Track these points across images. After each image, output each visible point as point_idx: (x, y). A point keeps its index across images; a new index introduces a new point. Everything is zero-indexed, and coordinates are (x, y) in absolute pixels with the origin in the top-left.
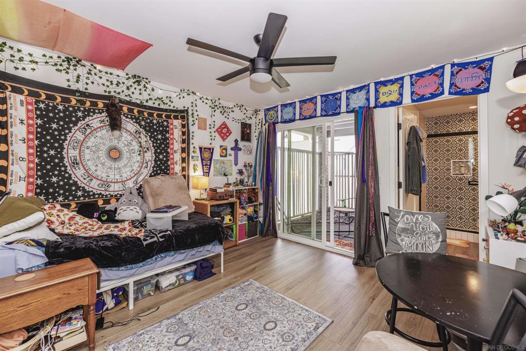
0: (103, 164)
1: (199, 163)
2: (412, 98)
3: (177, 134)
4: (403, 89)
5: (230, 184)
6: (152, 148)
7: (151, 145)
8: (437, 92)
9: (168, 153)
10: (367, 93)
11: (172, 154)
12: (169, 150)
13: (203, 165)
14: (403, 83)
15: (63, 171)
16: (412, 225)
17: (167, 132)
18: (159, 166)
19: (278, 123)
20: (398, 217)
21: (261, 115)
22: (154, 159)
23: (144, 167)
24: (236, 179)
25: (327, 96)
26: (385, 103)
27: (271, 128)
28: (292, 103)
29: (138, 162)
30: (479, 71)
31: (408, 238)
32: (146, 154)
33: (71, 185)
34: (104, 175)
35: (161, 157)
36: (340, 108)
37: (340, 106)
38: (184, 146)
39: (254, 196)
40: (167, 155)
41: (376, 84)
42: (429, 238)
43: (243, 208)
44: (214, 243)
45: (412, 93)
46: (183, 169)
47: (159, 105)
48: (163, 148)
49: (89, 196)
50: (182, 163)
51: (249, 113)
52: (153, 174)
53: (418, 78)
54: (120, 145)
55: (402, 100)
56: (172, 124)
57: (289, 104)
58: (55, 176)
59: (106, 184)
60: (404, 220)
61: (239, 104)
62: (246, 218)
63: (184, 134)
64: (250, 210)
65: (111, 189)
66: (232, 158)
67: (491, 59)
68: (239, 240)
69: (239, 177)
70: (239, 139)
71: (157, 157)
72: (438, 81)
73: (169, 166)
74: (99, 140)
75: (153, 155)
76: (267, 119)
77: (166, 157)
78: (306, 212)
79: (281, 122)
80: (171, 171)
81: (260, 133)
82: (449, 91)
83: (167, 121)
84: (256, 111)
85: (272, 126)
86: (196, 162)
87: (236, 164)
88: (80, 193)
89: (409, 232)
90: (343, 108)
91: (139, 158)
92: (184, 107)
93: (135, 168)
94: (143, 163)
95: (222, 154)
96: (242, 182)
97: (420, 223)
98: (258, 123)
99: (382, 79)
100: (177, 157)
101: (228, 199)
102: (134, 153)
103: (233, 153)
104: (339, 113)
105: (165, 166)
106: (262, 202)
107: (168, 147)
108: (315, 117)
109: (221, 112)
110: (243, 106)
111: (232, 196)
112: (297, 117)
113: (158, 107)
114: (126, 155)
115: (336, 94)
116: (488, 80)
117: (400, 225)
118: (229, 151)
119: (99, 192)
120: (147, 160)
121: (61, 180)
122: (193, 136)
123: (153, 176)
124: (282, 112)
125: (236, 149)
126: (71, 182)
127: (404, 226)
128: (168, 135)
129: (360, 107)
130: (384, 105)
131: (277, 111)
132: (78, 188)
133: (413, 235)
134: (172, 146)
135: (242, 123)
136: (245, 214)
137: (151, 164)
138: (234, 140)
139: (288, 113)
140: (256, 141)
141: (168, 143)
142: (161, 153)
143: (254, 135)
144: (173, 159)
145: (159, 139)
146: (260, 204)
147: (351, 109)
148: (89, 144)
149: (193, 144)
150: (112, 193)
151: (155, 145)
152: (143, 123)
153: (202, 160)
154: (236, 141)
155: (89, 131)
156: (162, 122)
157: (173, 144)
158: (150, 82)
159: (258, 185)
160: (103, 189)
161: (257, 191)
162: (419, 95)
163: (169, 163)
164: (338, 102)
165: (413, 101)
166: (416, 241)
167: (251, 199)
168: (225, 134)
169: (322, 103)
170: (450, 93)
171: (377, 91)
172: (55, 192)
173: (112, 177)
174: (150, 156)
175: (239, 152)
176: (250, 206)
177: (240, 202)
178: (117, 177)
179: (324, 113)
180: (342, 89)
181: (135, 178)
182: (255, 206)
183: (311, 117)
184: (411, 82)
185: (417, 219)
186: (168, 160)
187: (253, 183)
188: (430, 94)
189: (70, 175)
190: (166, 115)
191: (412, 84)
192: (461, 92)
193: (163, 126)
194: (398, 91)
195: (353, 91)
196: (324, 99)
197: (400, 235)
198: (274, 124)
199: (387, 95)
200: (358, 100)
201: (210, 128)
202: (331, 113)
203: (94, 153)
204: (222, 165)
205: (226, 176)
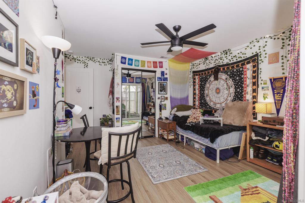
0: (214, 96)
1: (270, 92)
3: (249, 74)
6: (234, 86)
7: (233, 84)
11: (246, 87)
12: (243, 85)
13: (274, 94)
15: (204, 98)
17: (242, 74)
18: (237, 96)
22: (234, 91)
23: (229, 96)
29: (226, 94)
32: (230, 90)
34: (214, 100)
35: (238, 90)
38: (254, 80)
40: (242, 88)
46: (254, 97)
47: (237, 60)
48: (240, 85)
49: (210, 108)
50: (253, 93)
52: (233, 100)
54: (220, 87)
56: (246, 68)
58: (203, 100)
59: (215, 104)
63: (254, 72)
65: (217, 106)
71: (236, 90)
73: (243, 95)
74: (213, 86)
75: (234, 89)
77: (241, 90)
80: (244, 99)
83: (242, 68)
86: (266, 92)
88: (208, 107)
91: (227, 92)
92: (253, 53)
93: (225, 97)
94: (229, 94)
100: (249, 89)
102: (225, 89)
105: (240, 96)
107: (243, 84)
114: (222, 91)
119: (213, 107)
120: (231, 93)
121: (204, 102)
122: (261, 72)
126: (206, 102)
128: (242, 76)
132: (208, 104)
134: (245, 83)
137: (233, 95)
141: (243, 81)
142: (238, 88)
144: (246, 91)
145: (237, 80)
148: (211, 88)
149: (261, 78)
150: (217, 108)
151: (235, 83)
152: (229, 73)
153: (273, 89)
155: (210, 83)
156: (239, 69)
157: (246, 81)
160: (214, 106)
163: (243, 93)
173: (217, 101)
174: (232, 90)
178: (219, 101)
181: (225, 102)
189: (206, 100)
190: (242, 63)
193: (240, 71)
203: (212, 91)
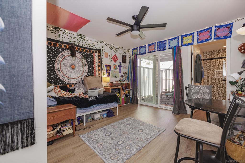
0: (69, 71)
1: (105, 72)
2: (198, 42)
3: (96, 59)
4: (194, 38)
5: (118, 81)
6: (87, 65)
7: (87, 63)
8: (208, 39)
9: (93, 67)
10: (178, 40)
11: (95, 68)
12: (94, 66)
13: (107, 73)
14: (194, 35)
15: (54, 73)
16: (198, 91)
17: (93, 58)
18: (90, 72)
19: (138, 55)
20: (192, 88)
21: (131, 52)
22: (88, 69)
23: (84, 72)
24: (120, 79)
25: (160, 42)
26: (186, 44)
27: (135, 57)
28: (144, 46)
29: (82, 70)
30: (227, 28)
31: (196, 96)
32: (85, 67)
33: (57, 79)
34: (69, 75)
35: (91, 68)
36: (166, 47)
37: (166, 46)
38: (100, 64)
39: (128, 86)
40: (93, 68)
41: (182, 36)
42: (205, 95)
43: (124, 91)
44: (114, 102)
45: (198, 39)
46: (99, 74)
47: (90, 47)
48: (91, 65)
49: (64, 84)
50: (99, 71)
51: (126, 51)
52: (87, 76)
53: (200, 33)
54: (75, 63)
55: (193, 42)
56: (95, 55)
57: (143, 46)
58: (52, 75)
59: (70, 79)
60: (195, 89)
61: (121, 47)
62: (125, 95)
63: (99, 59)
64: (126, 92)
65: (72, 81)
66: (118, 70)
67: (232, 24)
68: (122, 104)
69: (122, 78)
70: (121, 62)
71: (89, 68)
72: (209, 34)
73: (94, 72)
74: (67, 61)
75: (88, 68)
76: (133, 53)
77: (92, 68)
78: (149, 95)
79: (140, 54)
80: (95, 75)
81: (130, 59)
82: (214, 38)
83: (93, 54)
84: (128, 50)
85: (136, 56)
86: (104, 71)
87: (120, 73)
88: (61, 82)
89: (197, 93)
90: (167, 47)
91: (82, 69)
92: (99, 48)
93: (81, 73)
94: (84, 70)
95: (114, 68)
96: (122, 80)
97: (201, 90)
98: (129, 55)
99: (185, 34)
100: (97, 69)
101: (118, 87)
102: (80, 67)
103: (119, 68)
104: (165, 49)
105: (92, 72)
106: (131, 89)
107: (93, 65)
108: (155, 51)
109: (114, 50)
110: (123, 48)
111: (119, 86)
112: (147, 51)
113: (89, 48)
114: (77, 67)
115: (164, 41)
116: (231, 33)
117: (193, 91)
118: (117, 67)
119: (67, 82)
120: (85, 70)
121: (54, 77)
122: (103, 60)
123: (88, 76)
124: (140, 50)
125: (120, 66)
126: (57, 77)
127: (195, 91)
128: (93, 60)
129: (175, 46)
130: (186, 45)
131: (138, 50)
132: (60, 80)
133: (198, 94)
134: (95, 64)
135: (122, 55)
136: (124, 94)
137: (87, 71)
138: (119, 62)
139: (143, 50)
140: (128, 63)
141: (93, 63)
142: (90, 67)
143: (128, 60)
144: (95, 70)
145: (90, 61)
146: (131, 90)
147: (171, 47)
148: (64, 62)
149: (103, 63)
150: (72, 83)
151: (88, 63)
152: (83, 54)
153: (107, 70)
154: (120, 63)
155: (63, 57)
156: (91, 54)
157: (95, 63)
158: (86, 37)
159: (130, 82)
160: (69, 81)
161: (129, 84)
162: (201, 40)
163: (94, 71)
164: (165, 45)
165: (198, 43)
166: (200, 96)
167: (127, 87)
168: (116, 60)
169: (158, 45)
170: (214, 39)
171: (182, 39)
172: (52, 81)
173: (72, 76)
174: (86, 68)
175: (121, 67)
176: (126, 90)
177: (123, 88)
178: (74, 76)
179: (159, 49)
180: (167, 39)
181: (81, 77)
182: (128, 90)
183: (153, 52)
184: (197, 35)
185: (200, 88)
186: (93, 70)
187: (128, 81)
188: (206, 39)
189: (57, 75)
190: (93, 51)
191: (198, 36)
192: (219, 38)
193: (91, 56)
194: (191, 39)
195: (172, 39)
196: (159, 43)
197: (193, 95)
198: (137, 55)
199: (187, 41)
200: (174, 43)
201: (110, 57)
202: (162, 49)
203: (66, 66)
204: (114, 72)
205: (116, 77)
